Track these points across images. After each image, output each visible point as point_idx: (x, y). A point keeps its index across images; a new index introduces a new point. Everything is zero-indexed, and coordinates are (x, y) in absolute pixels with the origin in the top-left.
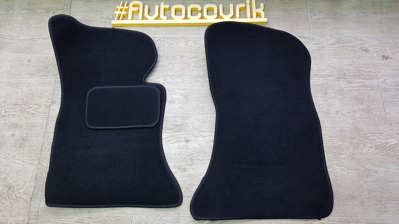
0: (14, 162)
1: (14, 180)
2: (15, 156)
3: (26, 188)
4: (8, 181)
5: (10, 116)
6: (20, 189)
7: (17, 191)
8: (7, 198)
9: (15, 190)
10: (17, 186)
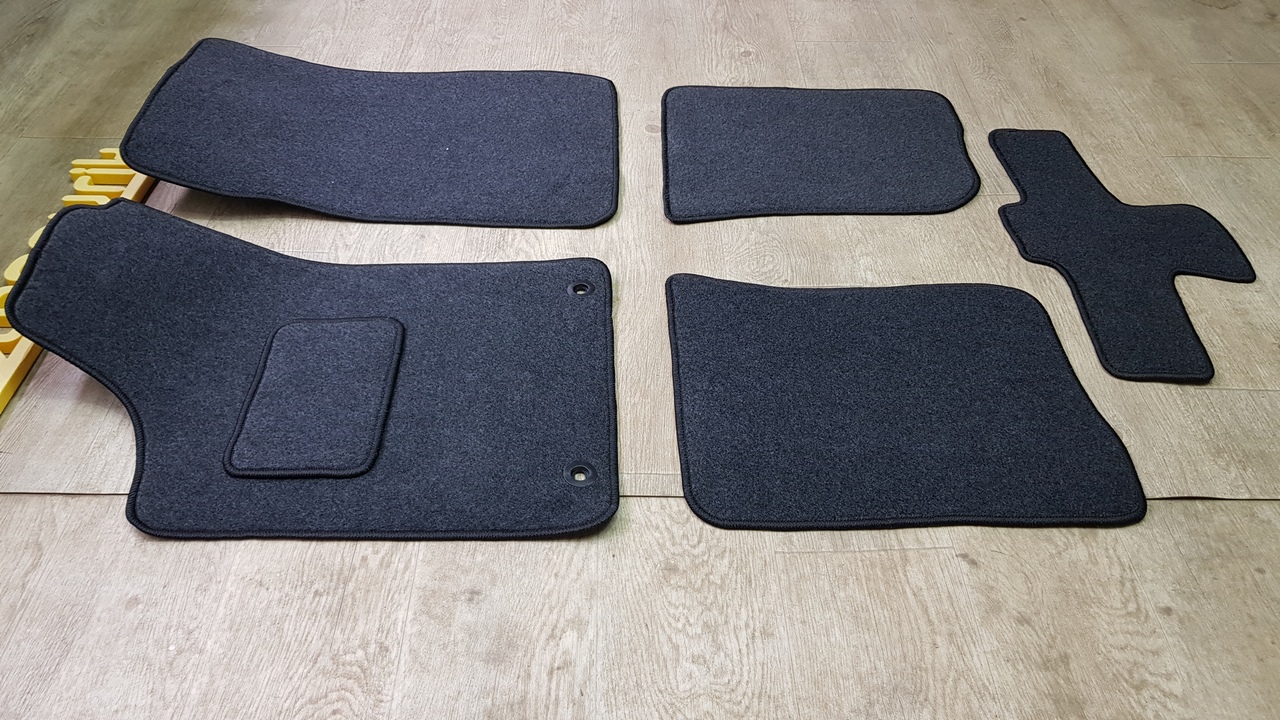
0: (578, 574)
1: (643, 559)
2: (556, 575)
3: (668, 522)
4: (646, 580)
5: (387, 626)
6: (673, 537)
7: (681, 544)
8: (706, 570)
9: (677, 552)
10: (662, 546)
